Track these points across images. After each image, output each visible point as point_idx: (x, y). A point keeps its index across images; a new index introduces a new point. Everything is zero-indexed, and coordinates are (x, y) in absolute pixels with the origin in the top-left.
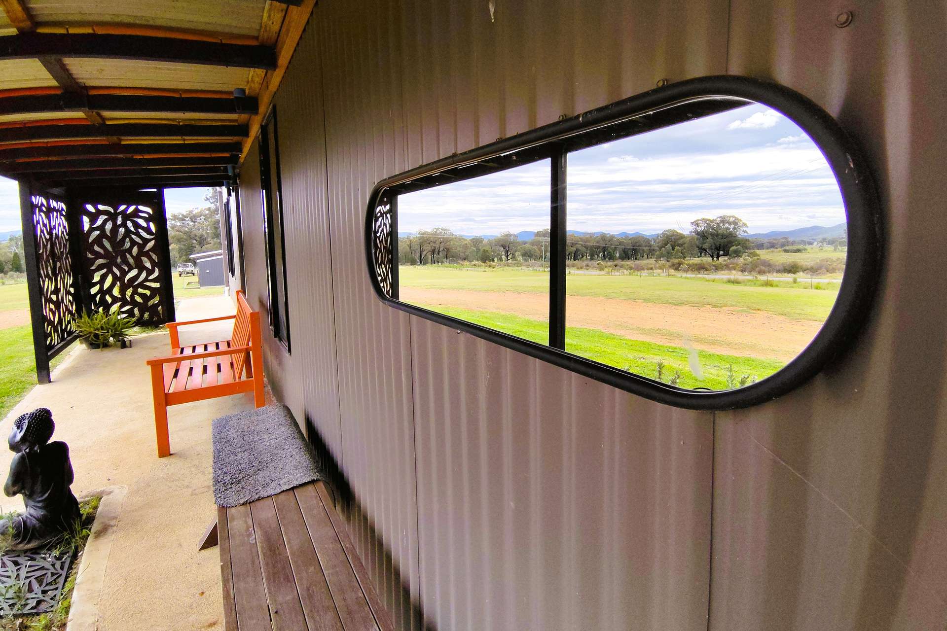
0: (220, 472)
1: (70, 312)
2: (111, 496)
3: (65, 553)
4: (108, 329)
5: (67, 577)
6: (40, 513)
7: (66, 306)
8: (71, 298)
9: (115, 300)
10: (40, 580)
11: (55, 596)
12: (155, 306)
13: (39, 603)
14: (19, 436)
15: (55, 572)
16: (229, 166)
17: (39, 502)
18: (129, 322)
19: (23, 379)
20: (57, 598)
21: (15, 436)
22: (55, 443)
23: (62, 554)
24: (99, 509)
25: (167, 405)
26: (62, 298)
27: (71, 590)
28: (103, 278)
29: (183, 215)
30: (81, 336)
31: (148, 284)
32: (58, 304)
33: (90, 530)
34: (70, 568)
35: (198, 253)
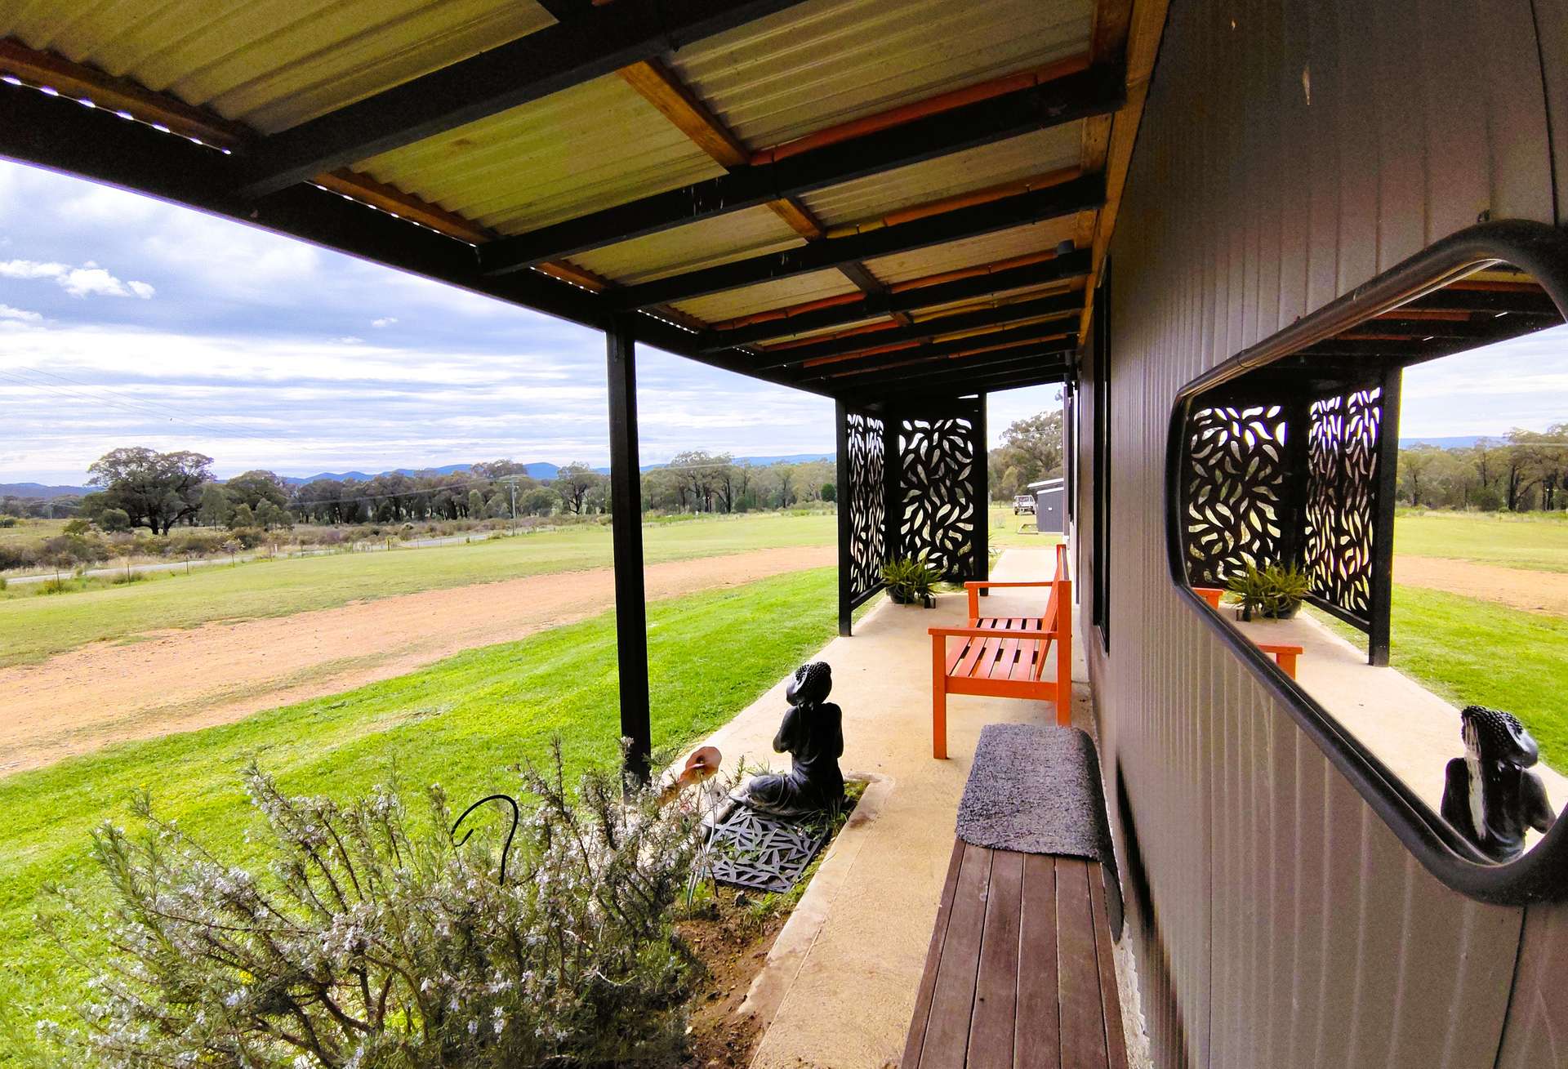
0: (972, 794)
1: (879, 555)
2: (877, 785)
3: (818, 833)
4: (913, 581)
5: (812, 860)
6: (802, 779)
7: (875, 547)
8: (881, 538)
9: (924, 543)
10: (783, 854)
11: (792, 877)
12: (966, 556)
13: (772, 879)
14: (797, 687)
15: (801, 849)
16: (1067, 353)
17: (805, 766)
18: (935, 574)
19: (826, 627)
20: (794, 879)
21: (793, 687)
22: (830, 704)
23: (815, 832)
24: (863, 796)
25: (947, 691)
26: (872, 537)
27: (811, 876)
28: (915, 514)
29: (1027, 423)
30: (887, 585)
31: (961, 525)
32: (866, 544)
33: (848, 817)
34: (818, 851)
35: (1043, 480)
